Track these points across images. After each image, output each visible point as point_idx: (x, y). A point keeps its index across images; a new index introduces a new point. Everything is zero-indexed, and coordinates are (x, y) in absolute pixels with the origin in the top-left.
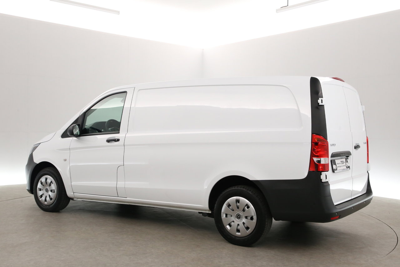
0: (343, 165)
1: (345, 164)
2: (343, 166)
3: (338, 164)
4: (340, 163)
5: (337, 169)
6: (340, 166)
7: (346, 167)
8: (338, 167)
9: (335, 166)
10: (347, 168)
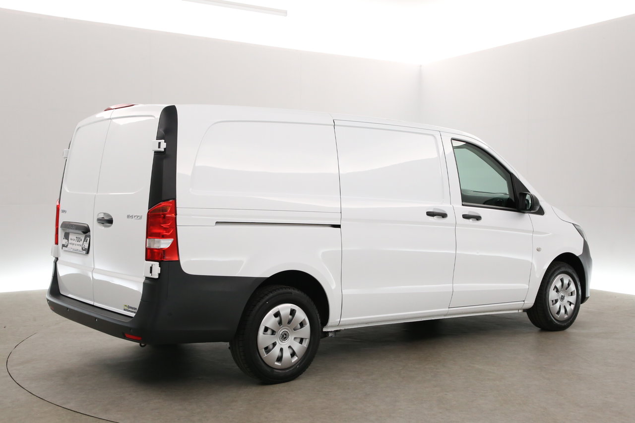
0: (78, 243)
1: (81, 243)
2: (78, 245)
3: (71, 239)
4: (74, 240)
5: (67, 246)
6: (73, 244)
7: (82, 248)
8: (70, 244)
9: (67, 241)
10: (83, 250)
